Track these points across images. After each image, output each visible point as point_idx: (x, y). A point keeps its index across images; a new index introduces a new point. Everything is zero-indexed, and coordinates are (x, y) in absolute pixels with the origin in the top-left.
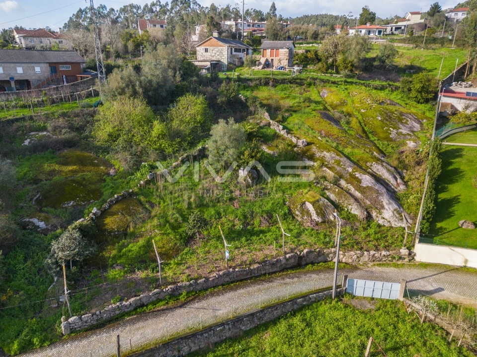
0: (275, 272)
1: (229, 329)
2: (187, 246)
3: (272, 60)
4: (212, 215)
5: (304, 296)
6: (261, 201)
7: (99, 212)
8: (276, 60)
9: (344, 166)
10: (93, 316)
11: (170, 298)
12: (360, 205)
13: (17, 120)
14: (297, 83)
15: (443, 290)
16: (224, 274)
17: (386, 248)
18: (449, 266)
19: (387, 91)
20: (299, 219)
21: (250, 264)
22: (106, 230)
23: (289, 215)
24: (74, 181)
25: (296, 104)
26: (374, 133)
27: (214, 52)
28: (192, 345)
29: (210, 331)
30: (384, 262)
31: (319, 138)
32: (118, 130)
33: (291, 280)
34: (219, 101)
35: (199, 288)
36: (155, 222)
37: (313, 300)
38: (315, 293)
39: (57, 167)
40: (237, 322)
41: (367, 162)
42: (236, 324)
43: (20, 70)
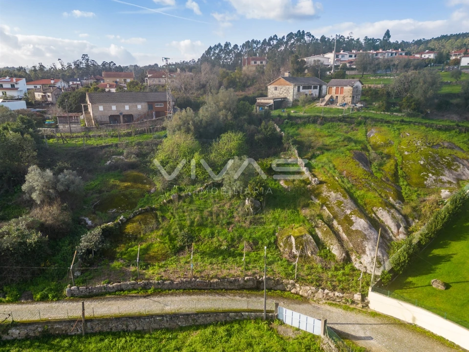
0: (232, 289)
1: (167, 321)
2: (175, 255)
3: (337, 97)
4: (207, 235)
5: (237, 312)
6: (255, 228)
7: (125, 220)
8: (340, 97)
9: (344, 207)
10: (86, 288)
11: (141, 290)
12: (342, 246)
13: (107, 146)
14: (346, 122)
15: (372, 339)
16: (186, 281)
17: (343, 290)
18: (399, 320)
19: (453, 132)
20: (281, 249)
21: (212, 278)
22: (124, 233)
23: (274, 245)
24: (124, 195)
25: (332, 143)
26: (406, 177)
27: (282, 90)
28: (137, 325)
29: (151, 318)
30: (338, 303)
31: (336, 178)
32: (168, 158)
33: (240, 298)
34: (256, 137)
35: (165, 287)
36: (160, 232)
37: (246, 317)
38: (247, 312)
39: (118, 183)
40: (174, 317)
41: (373, 207)
42: (173, 319)
43: (127, 108)
